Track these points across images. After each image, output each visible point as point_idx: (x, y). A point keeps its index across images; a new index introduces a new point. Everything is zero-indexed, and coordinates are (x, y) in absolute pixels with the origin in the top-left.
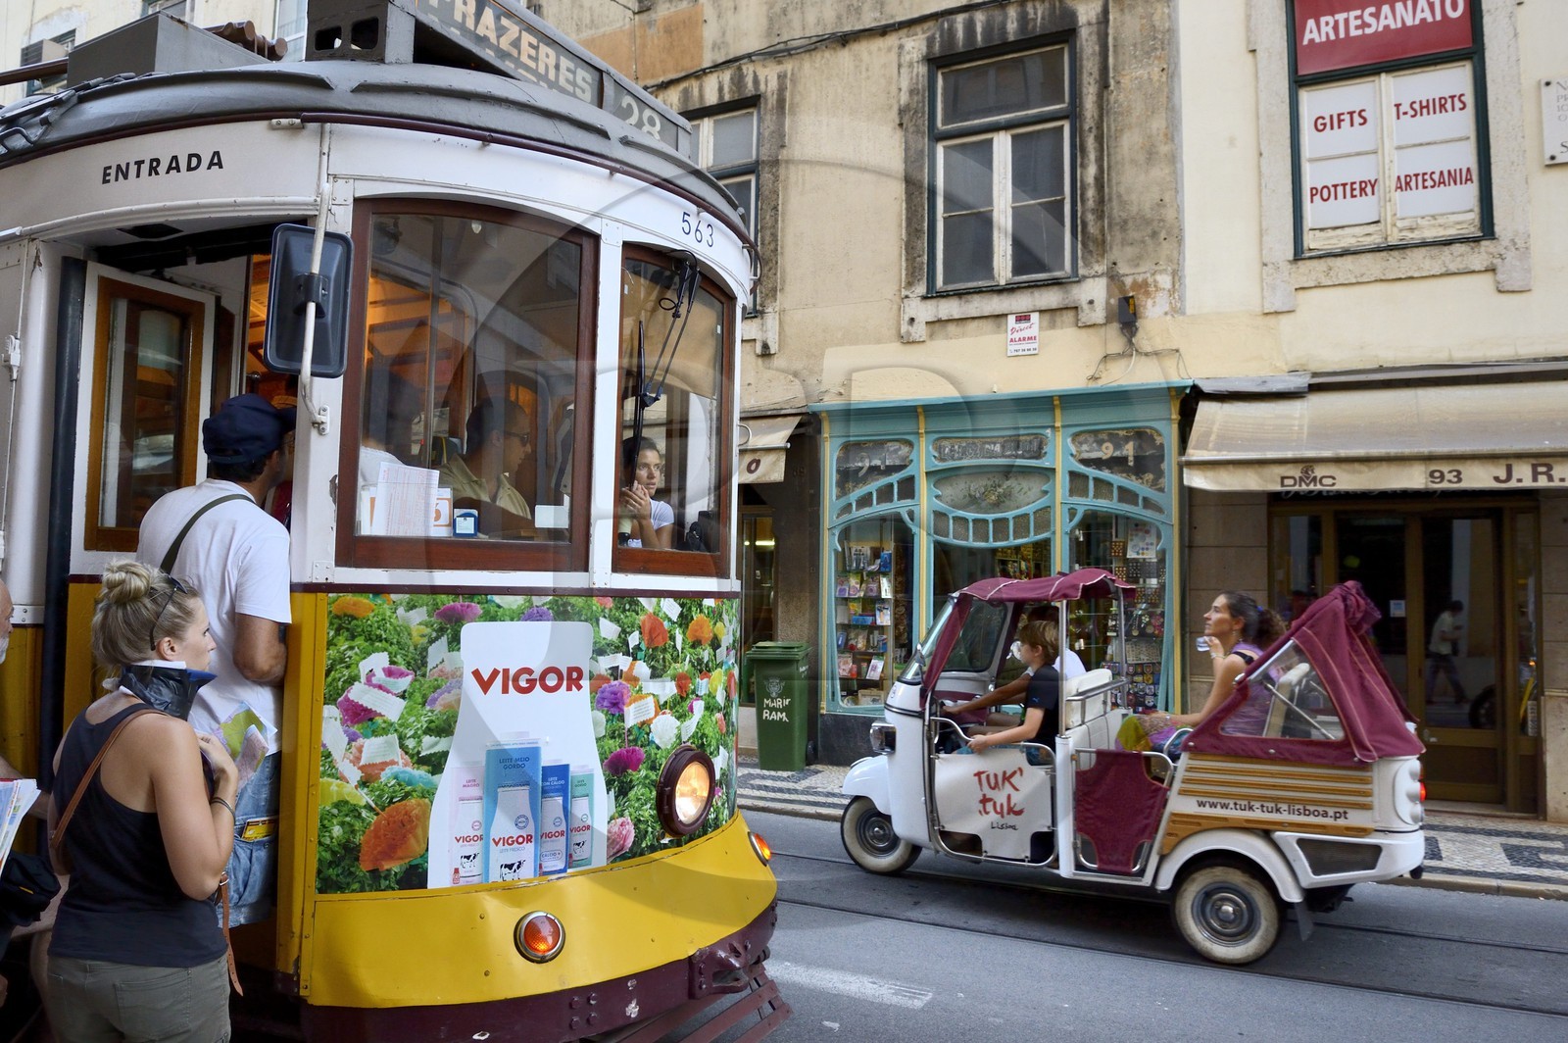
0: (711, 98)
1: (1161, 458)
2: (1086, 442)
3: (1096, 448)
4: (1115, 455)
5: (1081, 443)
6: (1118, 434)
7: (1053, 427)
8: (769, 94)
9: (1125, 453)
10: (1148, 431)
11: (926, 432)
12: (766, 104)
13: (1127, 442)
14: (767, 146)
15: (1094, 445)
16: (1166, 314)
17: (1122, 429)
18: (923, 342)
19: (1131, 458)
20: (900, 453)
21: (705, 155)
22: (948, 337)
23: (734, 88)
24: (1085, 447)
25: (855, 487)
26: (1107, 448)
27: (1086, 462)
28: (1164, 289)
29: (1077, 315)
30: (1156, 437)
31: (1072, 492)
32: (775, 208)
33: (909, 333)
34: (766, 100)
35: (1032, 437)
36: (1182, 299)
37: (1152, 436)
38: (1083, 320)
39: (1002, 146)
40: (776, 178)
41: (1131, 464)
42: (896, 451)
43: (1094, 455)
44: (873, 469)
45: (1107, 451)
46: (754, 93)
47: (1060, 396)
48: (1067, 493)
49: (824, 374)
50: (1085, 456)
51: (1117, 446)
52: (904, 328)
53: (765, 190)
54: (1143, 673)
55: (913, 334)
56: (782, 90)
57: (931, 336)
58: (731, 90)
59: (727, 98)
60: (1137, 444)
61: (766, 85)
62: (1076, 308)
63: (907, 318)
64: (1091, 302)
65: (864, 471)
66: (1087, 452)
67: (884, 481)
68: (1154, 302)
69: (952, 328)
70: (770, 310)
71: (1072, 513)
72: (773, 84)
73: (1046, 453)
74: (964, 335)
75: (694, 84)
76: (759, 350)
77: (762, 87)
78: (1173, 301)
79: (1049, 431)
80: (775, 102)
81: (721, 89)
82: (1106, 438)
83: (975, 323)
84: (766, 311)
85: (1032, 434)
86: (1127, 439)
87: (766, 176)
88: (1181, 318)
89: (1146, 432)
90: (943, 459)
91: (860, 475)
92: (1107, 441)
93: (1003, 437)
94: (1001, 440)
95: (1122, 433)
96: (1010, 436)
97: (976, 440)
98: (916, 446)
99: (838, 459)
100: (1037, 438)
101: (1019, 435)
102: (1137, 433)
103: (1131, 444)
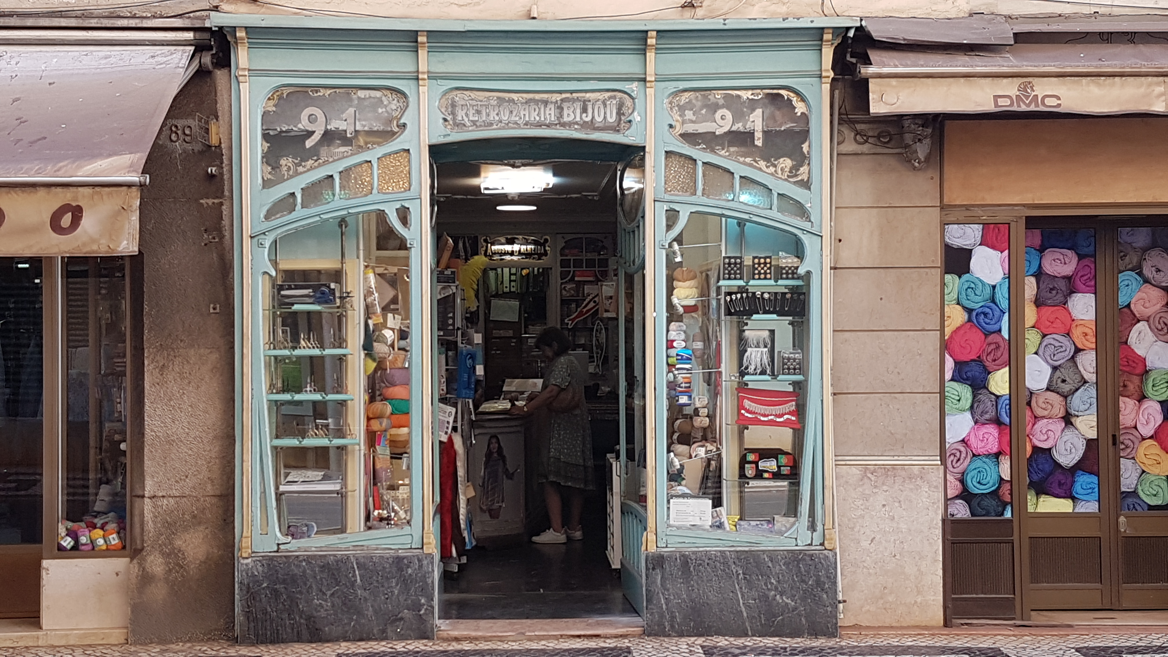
1: (804, 135)
2: (689, 105)
3: (707, 117)
4: (734, 128)
5: (683, 109)
6: (739, 97)
7: (643, 80)
9: (749, 126)
10: (783, 92)
11: (430, 77)
13: (753, 110)
15: (703, 112)
17: (746, 89)
19: (758, 135)
20: (384, 110)
24: (689, 115)
25: (298, 165)
26: (723, 118)
27: (688, 137)
30: (794, 103)
31: (671, 186)
35: (607, 95)
37: (789, 100)
41: (759, 143)
42: (377, 107)
43: (703, 128)
45: (723, 121)
48: (664, 186)
50: (690, 128)
51: (738, 116)
60: (768, 112)
65: (316, 138)
66: (693, 122)
67: (354, 156)
71: (672, 217)
73: (630, 123)
79: (633, 87)
82: (721, 102)
85: (608, 90)
86: (753, 105)
89: (782, 96)
90: (459, 125)
91: (309, 143)
92: (723, 107)
93: (560, 92)
94: (558, 97)
95: (746, 95)
96: (572, 92)
97: (515, 96)
98: (412, 99)
99: (265, 114)
100: (614, 97)
101: (586, 91)
102: (768, 94)
103: (759, 112)
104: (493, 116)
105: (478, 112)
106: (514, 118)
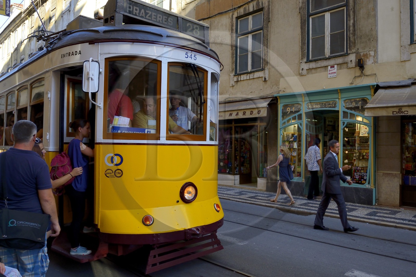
0: (251, 10)
2: (348, 102)
3: (351, 104)
4: (356, 106)
5: (346, 103)
6: (357, 100)
7: (338, 98)
8: (266, 7)
9: (359, 105)
10: (365, 98)
11: (305, 101)
12: (265, 10)
13: (359, 102)
14: (265, 22)
15: (350, 103)
16: (373, 63)
17: (358, 98)
18: (306, 75)
20: (298, 107)
21: (250, 26)
22: (312, 74)
23: (257, 6)
24: (347, 104)
25: (286, 117)
27: (348, 108)
28: (372, 56)
29: (347, 65)
31: (344, 117)
32: (267, 40)
33: (302, 73)
34: (265, 9)
35: (333, 101)
36: (377, 58)
37: (366, 100)
38: (349, 66)
39: (327, 16)
40: (268, 31)
41: (360, 108)
42: (297, 107)
43: (350, 106)
44: (292, 112)
45: (354, 105)
46: (262, 7)
47: (340, 89)
48: (342, 118)
49: (280, 86)
50: (348, 106)
51: (356, 104)
52: (301, 71)
53: (265, 35)
54: (363, 170)
55: (303, 73)
56: (269, 5)
57: (308, 73)
58: (256, 7)
59: (255, 9)
60: (362, 102)
61: (265, 5)
62: (347, 63)
63: (301, 69)
64: (351, 61)
65: (289, 112)
66: (348, 105)
67: (294, 115)
68: (369, 60)
69: (313, 71)
70: (266, 68)
71: (344, 123)
72: (267, 4)
73: (336, 106)
74: (316, 73)
75: (247, 6)
76: (263, 80)
77: (264, 5)
78: (375, 59)
79: (337, 99)
80: (267, 9)
81: (253, 7)
82: (353, 101)
83: (320, 69)
84: (265, 69)
86: (359, 101)
87: (265, 30)
88: (377, 64)
89: (365, 99)
90: (309, 109)
91: (288, 113)
92: (354, 102)
93: (325, 102)
94: (325, 103)
95: (358, 99)
96: (327, 101)
97: (318, 103)
98: (302, 105)
99: (282, 109)
100: (334, 102)
101: (329, 101)
102: (362, 99)
103: (360, 102)
104: (315, 107)
105: (312, 106)
106: (318, 107)
